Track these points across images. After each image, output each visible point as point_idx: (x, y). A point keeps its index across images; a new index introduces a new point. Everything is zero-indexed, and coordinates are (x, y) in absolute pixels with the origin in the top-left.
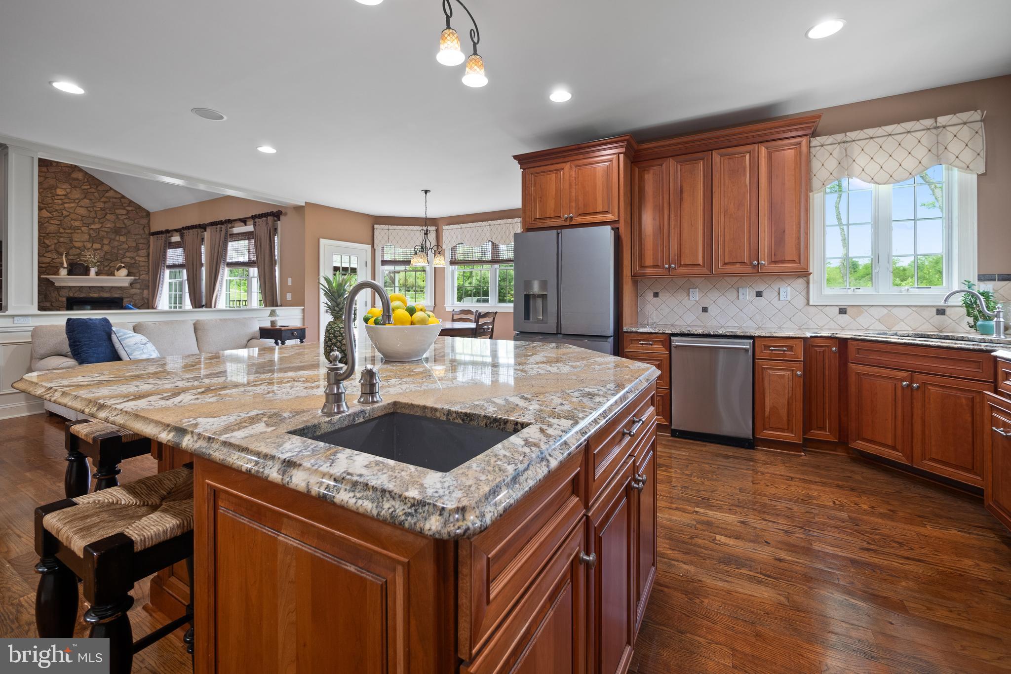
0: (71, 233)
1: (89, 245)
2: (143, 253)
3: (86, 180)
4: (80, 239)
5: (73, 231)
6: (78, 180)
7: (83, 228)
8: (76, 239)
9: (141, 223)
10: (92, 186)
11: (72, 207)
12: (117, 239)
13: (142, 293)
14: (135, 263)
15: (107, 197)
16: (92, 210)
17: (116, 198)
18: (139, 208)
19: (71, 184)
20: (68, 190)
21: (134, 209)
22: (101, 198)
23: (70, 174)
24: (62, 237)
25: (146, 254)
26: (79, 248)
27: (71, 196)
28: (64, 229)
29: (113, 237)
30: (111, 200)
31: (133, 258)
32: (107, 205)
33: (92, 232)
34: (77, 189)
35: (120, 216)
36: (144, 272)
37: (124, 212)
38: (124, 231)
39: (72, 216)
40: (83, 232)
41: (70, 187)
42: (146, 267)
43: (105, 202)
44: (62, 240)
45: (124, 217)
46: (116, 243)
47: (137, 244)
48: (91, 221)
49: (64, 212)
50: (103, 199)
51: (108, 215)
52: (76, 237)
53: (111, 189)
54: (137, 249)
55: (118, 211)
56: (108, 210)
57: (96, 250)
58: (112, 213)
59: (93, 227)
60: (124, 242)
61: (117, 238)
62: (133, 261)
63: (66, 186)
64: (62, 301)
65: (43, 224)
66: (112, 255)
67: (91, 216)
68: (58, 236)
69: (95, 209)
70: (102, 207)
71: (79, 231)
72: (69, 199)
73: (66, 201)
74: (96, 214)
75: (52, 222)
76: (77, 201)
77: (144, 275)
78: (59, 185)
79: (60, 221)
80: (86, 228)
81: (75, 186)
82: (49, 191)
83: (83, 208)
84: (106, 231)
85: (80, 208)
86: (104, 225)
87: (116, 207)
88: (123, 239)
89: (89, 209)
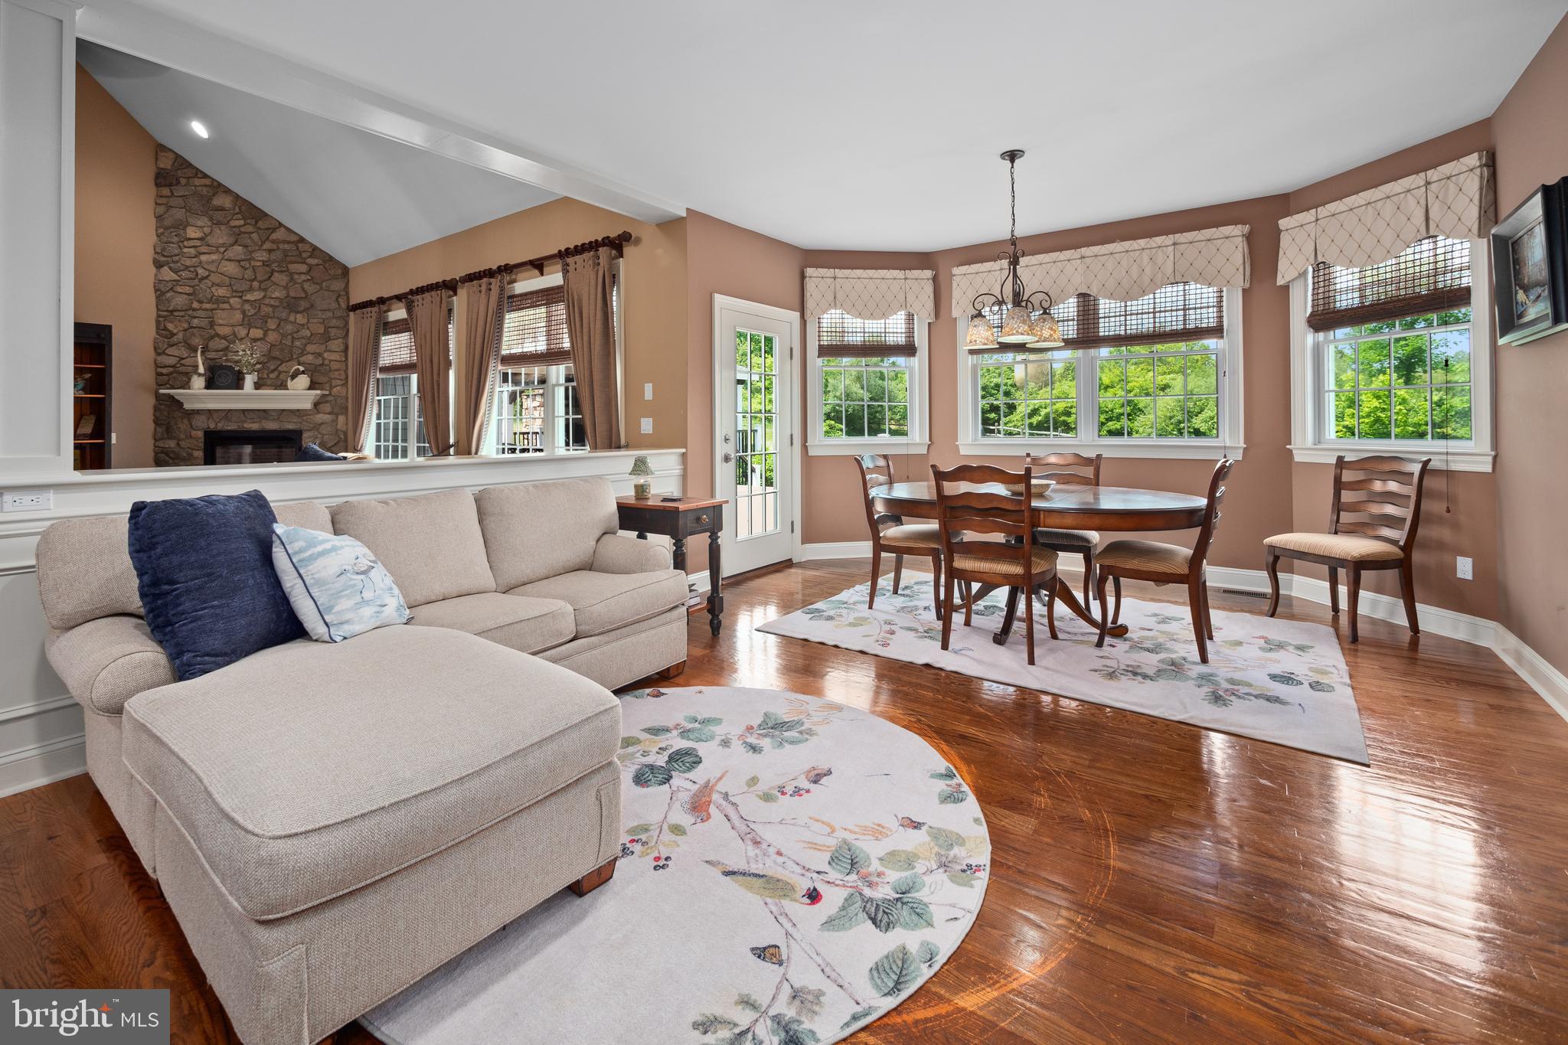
0: (214, 309)
1: (242, 332)
2: (336, 345)
3: (237, 210)
4: (227, 320)
5: (215, 306)
6: (223, 209)
7: (232, 301)
8: (221, 322)
9: (333, 287)
10: (249, 221)
11: (213, 261)
12: (292, 319)
13: (336, 421)
14: (322, 365)
15: (273, 242)
16: (248, 266)
17: (289, 242)
18: (329, 259)
19: (211, 219)
20: (207, 230)
21: (321, 262)
22: (263, 243)
23: (210, 199)
24: (195, 317)
25: (342, 347)
26: (224, 338)
27: (211, 240)
28: (200, 302)
29: (284, 315)
30: (281, 246)
31: (320, 355)
32: (273, 257)
33: (247, 307)
34: (223, 227)
35: (296, 276)
36: (339, 382)
37: (303, 268)
38: (304, 304)
39: (214, 278)
40: (232, 308)
41: (209, 224)
42: (343, 373)
44: (195, 322)
45: (303, 277)
46: (289, 328)
47: (327, 328)
48: (245, 286)
49: (200, 271)
50: (268, 245)
51: (276, 274)
52: (221, 317)
53: (281, 225)
54: (326, 338)
55: (293, 267)
56: (276, 264)
57: (255, 340)
58: (282, 272)
59: (249, 297)
60: (303, 325)
62: (319, 361)
63: (203, 221)
64: (196, 439)
65: (163, 293)
66: (282, 350)
67: (246, 276)
68: (189, 316)
69: (253, 263)
70: (265, 259)
71: (226, 306)
72: (209, 245)
73: (204, 249)
74: (255, 273)
75: (179, 289)
76: (222, 250)
77: (338, 388)
78: (191, 220)
79: (193, 287)
80: (237, 299)
81: (219, 221)
82: (171, 232)
83: (232, 263)
84: (272, 306)
85: (227, 263)
86: (268, 293)
87: (289, 259)
88: (301, 319)
89: (242, 263)
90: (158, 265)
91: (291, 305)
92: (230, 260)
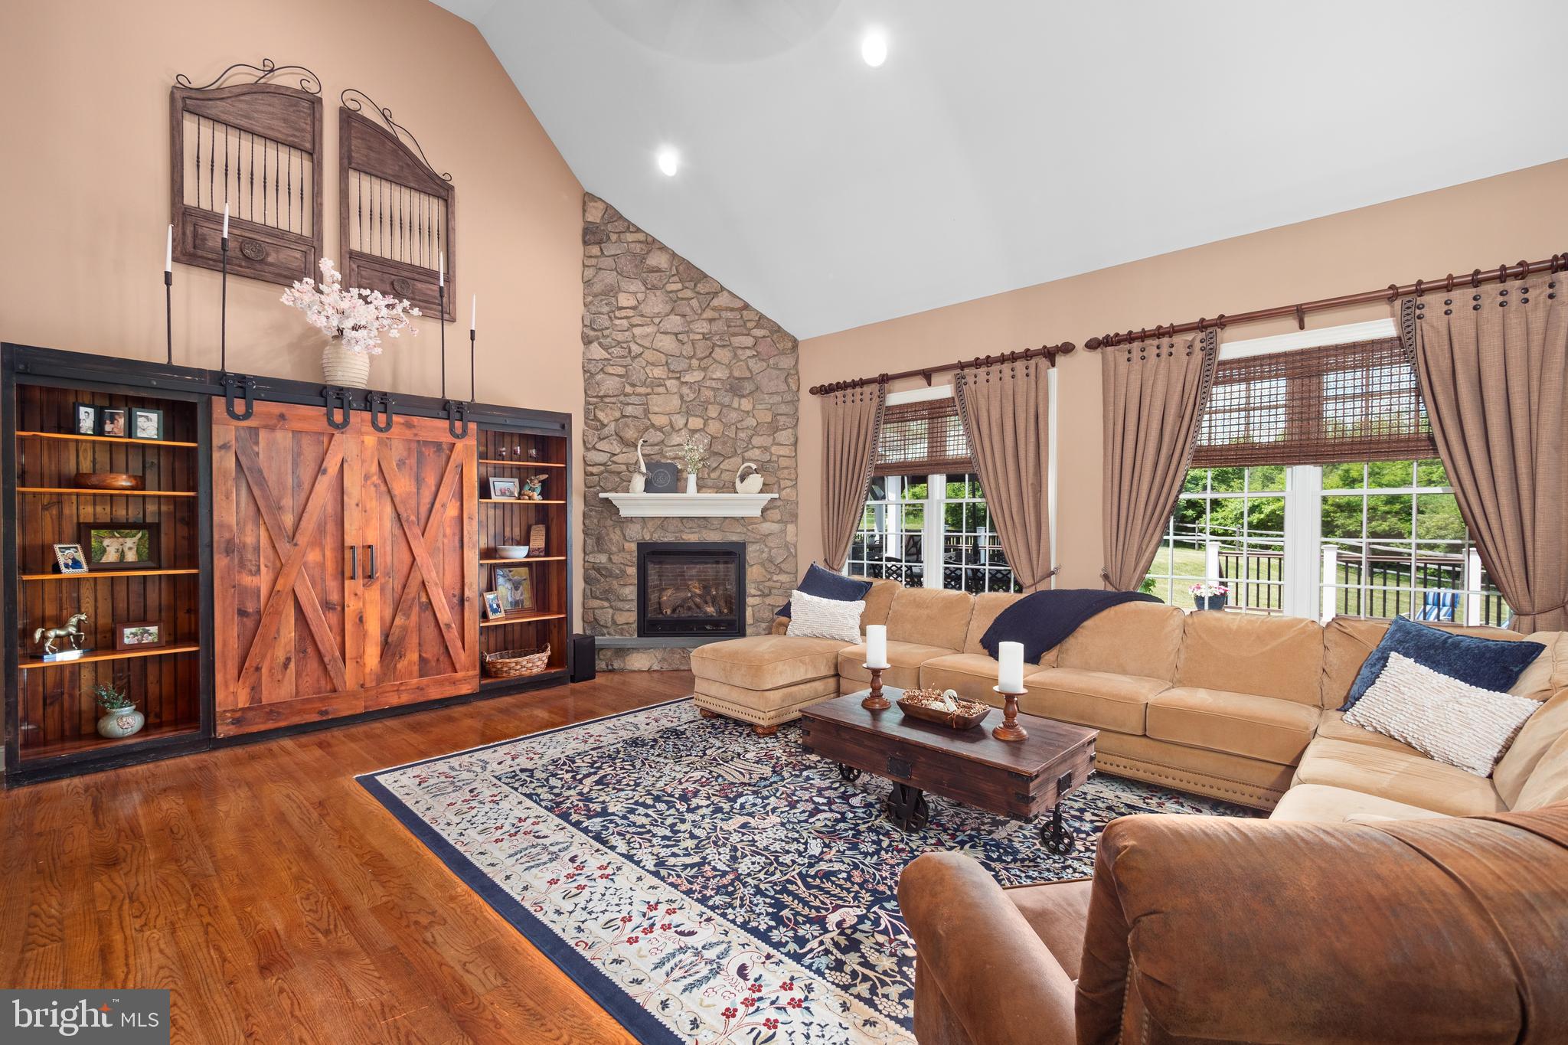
0: (648, 394)
1: (680, 421)
2: (784, 436)
3: (674, 271)
4: (664, 406)
5: (649, 390)
6: (659, 270)
7: (668, 383)
8: (657, 409)
9: (782, 365)
10: (686, 284)
11: (648, 335)
13: (784, 531)
14: (769, 461)
15: (714, 309)
16: (686, 339)
17: (732, 310)
18: (776, 330)
19: (645, 284)
20: (640, 296)
21: (767, 333)
22: (703, 310)
23: (643, 259)
24: (628, 404)
25: (792, 440)
26: (660, 429)
27: (647, 309)
28: (633, 385)
29: (727, 401)
30: (724, 314)
31: (766, 449)
32: (715, 327)
33: (685, 390)
34: (658, 293)
35: (740, 352)
36: (790, 483)
37: (748, 342)
38: (748, 387)
39: (649, 355)
40: (668, 392)
41: (643, 289)
42: (793, 471)
44: (629, 410)
45: (748, 353)
46: (733, 416)
47: (774, 416)
48: (683, 365)
49: (634, 348)
50: (709, 314)
51: (717, 349)
52: (657, 403)
53: (722, 288)
54: (774, 428)
55: (737, 341)
56: (718, 337)
57: (694, 431)
58: (724, 346)
59: (687, 378)
60: (748, 412)
61: (735, 405)
62: (767, 457)
63: (636, 286)
64: (630, 552)
65: (592, 375)
66: (724, 443)
67: (684, 353)
68: (621, 402)
69: (692, 336)
70: (706, 331)
71: (661, 390)
72: (642, 316)
73: (637, 320)
74: (694, 348)
75: (610, 370)
76: (657, 320)
77: (788, 490)
78: (624, 285)
79: (625, 367)
80: (674, 382)
81: (653, 286)
82: (601, 301)
83: (668, 337)
84: (712, 388)
85: (663, 337)
86: (709, 374)
87: (732, 330)
88: (746, 404)
89: (680, 337)
90: (587, 341)
91: (734, 387)
92: (665, 333)
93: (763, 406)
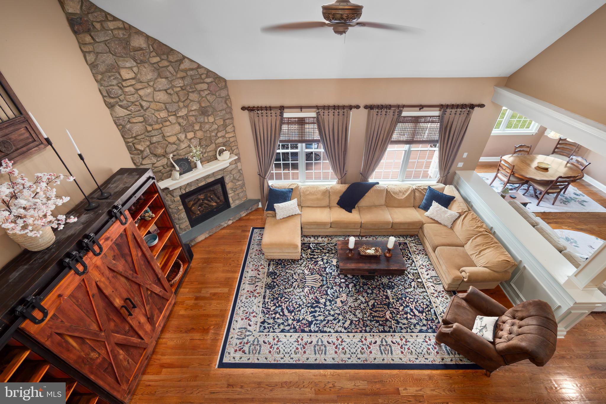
0: (161, 128)
1: (182, 137)
2: (230, 128)
4: (172, 131)
5: (161, 126)
7: (170, 119)
8: (168, 134)
9: (222, 95)
10: (163, 57)
11: (149, 94)
12: (206, 121)
14: (226, 141)
15: (182, 71)
16: (172, 92)
17: (192, 69)
18: (216, 77)
19: (135, 61)
20: (135, 69)
21: (213, 80)
22: (177, 73)
23: (128, 43)
24: (152, 136)
26: (174, 143)
27: (142, 78)
28: (151, 125)
30: (189, 73)
31: (224, 136)
32: (186, 82)
33: (181, 120)
34: (146, 65)
35: (202, 93)
36: (236, 147)
37: (205, 86)
38: (210, 110)
39: (154, 106)
40: (171, 124)
41: (136, 64)
43: (183, 78)
44: (154, 139)
45: (206, 92)
46: (207, 126)
48: (174, 107)
49: (144, 104)
50: (181, 74)
51: (191, 94)
52: (169, 131)
53: (184, 57)
54: (225, 126)
55: (199, 87)
56: (189, 87)
57: (192, 140)
58: (194, 91)
59: (180, 114)
63: (130, 63)
64: (178, 201)
65: (123, 126)
66: (206, 140)
67: (174, 100)
68: (148, 136)
69: (175, 89)
70: (181, 85)
71: (168, 123)
72: (141, 82)
73: (139, 86)
74: (178, 96)
75: (134, 120)
76: (151, 84)
77: (235, 150)
78: (121, 63)
79: (142, 116)
80: (173, 117)
81: (141, 61)
82: (110, 77)
83: (162, 92)
84: (193, 115)
85: (158, 93)
86: (190, 108)
87: (195, 81)
88: (211, 119)
89: (169, 91)
90: (111, 106)
91: (204, 112)
92: (159, 91)
93: (219, 118)
